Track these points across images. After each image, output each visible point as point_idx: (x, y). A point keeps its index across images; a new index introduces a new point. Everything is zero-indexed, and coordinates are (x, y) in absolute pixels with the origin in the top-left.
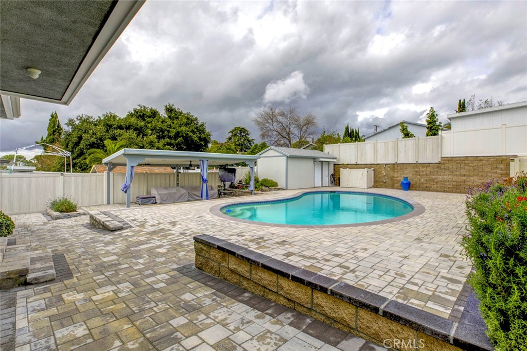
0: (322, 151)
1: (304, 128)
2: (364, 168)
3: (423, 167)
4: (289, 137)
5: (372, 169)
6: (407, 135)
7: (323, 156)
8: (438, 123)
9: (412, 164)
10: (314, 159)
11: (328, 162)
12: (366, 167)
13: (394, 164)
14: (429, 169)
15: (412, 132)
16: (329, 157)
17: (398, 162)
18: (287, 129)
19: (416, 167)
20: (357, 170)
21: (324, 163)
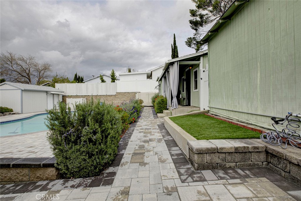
0: (54, 87)
1: (43, 72)
2: (81, 98)
3: (109, 97)
4: (29, 76)
5: (86, 98)
6: (103, 81)
7: (54, 91)
8: (115, 77)
9: (104, 95)
10: (47, 92)
11: (58, 94)
12: (82, 97)
13: (96, 96)
14: (111, 98)
15: (105, 80)
16: (59, 91)
17: (98, 95)
18: (27, 71)
19: (107, 97)
20: (77, 99)
21: (54, 95)
